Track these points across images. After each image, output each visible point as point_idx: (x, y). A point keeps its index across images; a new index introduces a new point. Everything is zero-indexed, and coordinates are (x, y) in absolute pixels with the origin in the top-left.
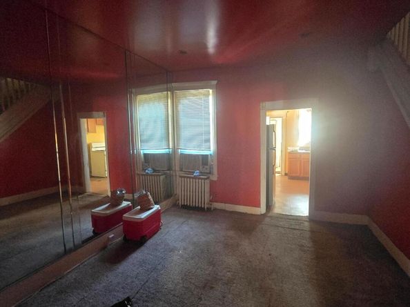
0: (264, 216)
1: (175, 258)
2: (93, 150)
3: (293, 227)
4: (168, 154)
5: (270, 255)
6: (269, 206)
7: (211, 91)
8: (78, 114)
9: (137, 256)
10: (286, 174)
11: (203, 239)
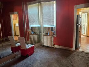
0: (74, 51)
1: (37, 63)
2: (16, 26)
3: (85, 56)
4: (39, 27)
5: (73, 65)
6: (77, 48)
7: (55, 2)
8: (10, 13)
9: (24, 61)
10: (88, 36)
11: (48, 57)
